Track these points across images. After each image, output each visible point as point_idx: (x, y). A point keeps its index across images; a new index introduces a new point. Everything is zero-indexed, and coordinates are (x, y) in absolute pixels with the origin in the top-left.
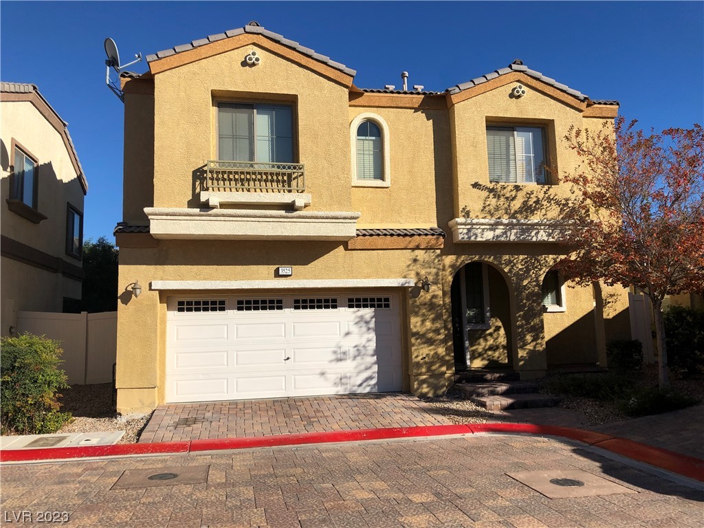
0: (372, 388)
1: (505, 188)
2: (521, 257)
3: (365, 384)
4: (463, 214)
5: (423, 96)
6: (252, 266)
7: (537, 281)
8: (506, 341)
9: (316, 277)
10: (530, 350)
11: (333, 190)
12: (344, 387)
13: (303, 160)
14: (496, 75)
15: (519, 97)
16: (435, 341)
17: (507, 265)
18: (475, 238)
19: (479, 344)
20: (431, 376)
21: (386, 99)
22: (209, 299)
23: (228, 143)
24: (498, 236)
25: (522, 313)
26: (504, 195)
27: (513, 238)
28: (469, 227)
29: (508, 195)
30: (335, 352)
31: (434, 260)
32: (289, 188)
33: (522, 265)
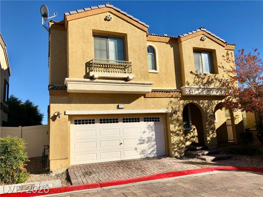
0: (155, 155)
1: (201, 74)
2: (206, 101)
3: (152, 153)
4: (187, 84)
5: (170, 38)
6: (108, 104)
7: (212, 110)
8: (197, 134)
9: (133, 109)
10: (211, 137)
11: (142, 73)
12: (143, 155)
13: (130, 60)
14: (196, 32)
15: (203, 40)
16: (180, 134)
17: (202, 104)
18: (192, 93)
19: (188, 136)
20: (178, 149)
21: (157, 38)
22: (88, 119)
23: (98, 52)
24: (200, 93)
25: (208, 123)
26: (201, 77)
27: (205, 93)
28: (190, 89)
29: (202, 77)
30: (140, 140)
31: (178, 101)
32: (125, 71)
33: (207, 104)
